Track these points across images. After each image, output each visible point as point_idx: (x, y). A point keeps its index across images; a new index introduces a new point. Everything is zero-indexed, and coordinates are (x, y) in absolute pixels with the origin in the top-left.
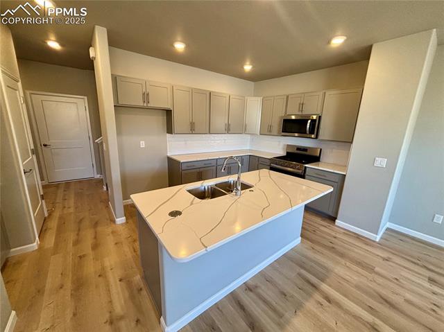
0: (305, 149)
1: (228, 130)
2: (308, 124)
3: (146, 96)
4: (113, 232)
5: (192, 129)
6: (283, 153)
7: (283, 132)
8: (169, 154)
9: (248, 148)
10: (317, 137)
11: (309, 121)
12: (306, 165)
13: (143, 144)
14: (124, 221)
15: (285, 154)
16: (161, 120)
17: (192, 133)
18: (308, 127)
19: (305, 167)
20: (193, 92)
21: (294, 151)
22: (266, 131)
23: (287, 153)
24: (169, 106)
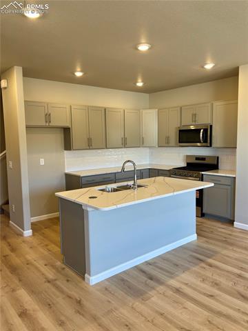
0: (203, 159)
1: (125, 144)
2: (201, 134)
3: (48, 117)
4: (24, 242)
5: (90, 145)
6: (183, 164)
7: (180, 142)
8: (66, 171)
9: (148, 163)
10: (211, 146)
11: (202, 131)
12: (203, 173)
13: (42, 162)
14: (31, 234)
15: (186, 166)
16: (59, 138)
17: (90, 149)
18: (201, 136)
19: (202, 175)
20: (90, 110)
21: (194, 161)
22: (164, 143)
23: (188, 164)
24: (67, 124)
